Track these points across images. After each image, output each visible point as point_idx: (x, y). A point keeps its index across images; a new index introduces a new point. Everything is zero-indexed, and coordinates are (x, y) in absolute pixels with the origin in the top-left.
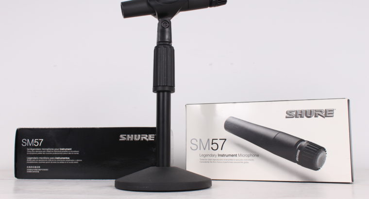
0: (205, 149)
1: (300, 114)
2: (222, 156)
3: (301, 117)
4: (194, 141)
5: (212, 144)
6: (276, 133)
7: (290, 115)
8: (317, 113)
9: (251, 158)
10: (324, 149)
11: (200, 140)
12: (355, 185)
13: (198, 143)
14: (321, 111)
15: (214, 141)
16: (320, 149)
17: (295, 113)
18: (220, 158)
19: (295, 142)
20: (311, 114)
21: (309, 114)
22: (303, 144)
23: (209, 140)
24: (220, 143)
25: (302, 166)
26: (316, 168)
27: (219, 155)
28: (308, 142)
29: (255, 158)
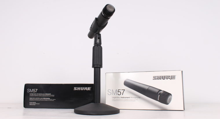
0: (114, 94)
1: (159, 78)
2: (123, 98)
3: (160, 79)
4: (109, 91)
5: (118, 92)
6: (148, 87)
7: (155, 78)
8: (168, 77)
9: (136, 99)
10: (171, 94)
11: (112, 90)
12: (185, 111)
13: (111, 92)
14: (169, 76)
15: (119, 91)
16: (169, 94)
17: (157, 77)
18: (122, 99)
19: (157, 91)
20: (165, 78)
21: (163, 78)
22: (161, 92)
23: (116, 90)
24: (122, 92)
25: (161, 102)
26: (167, 104)
27: (121, 97)
28: (164, 91)
29: (139, 99)
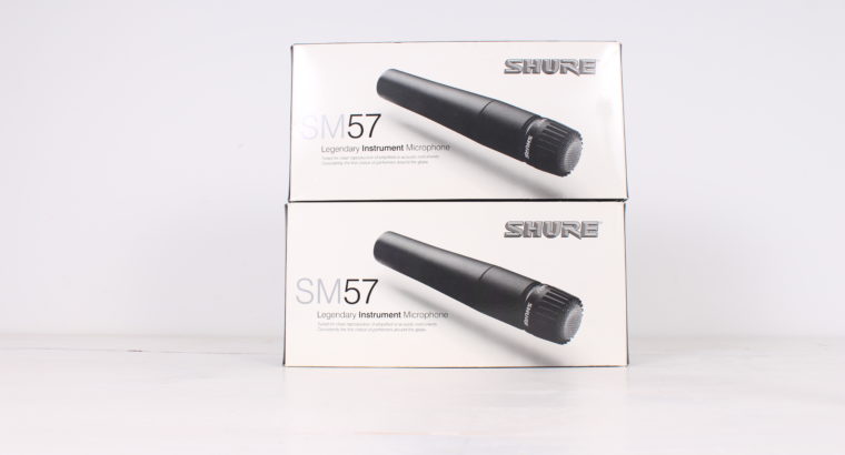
0: (329, 301)
4: (305, 285)
5: (347, 290)
6: (485, 268)
10: (578, 301)
11: (320, 281)
13: (314, 289)
15: (351, 285)
16: (571, 301)
18: (364, 320)
22: (539, 290)
23: (338, 281)
27: (361, 315)
29: (440, 321)
